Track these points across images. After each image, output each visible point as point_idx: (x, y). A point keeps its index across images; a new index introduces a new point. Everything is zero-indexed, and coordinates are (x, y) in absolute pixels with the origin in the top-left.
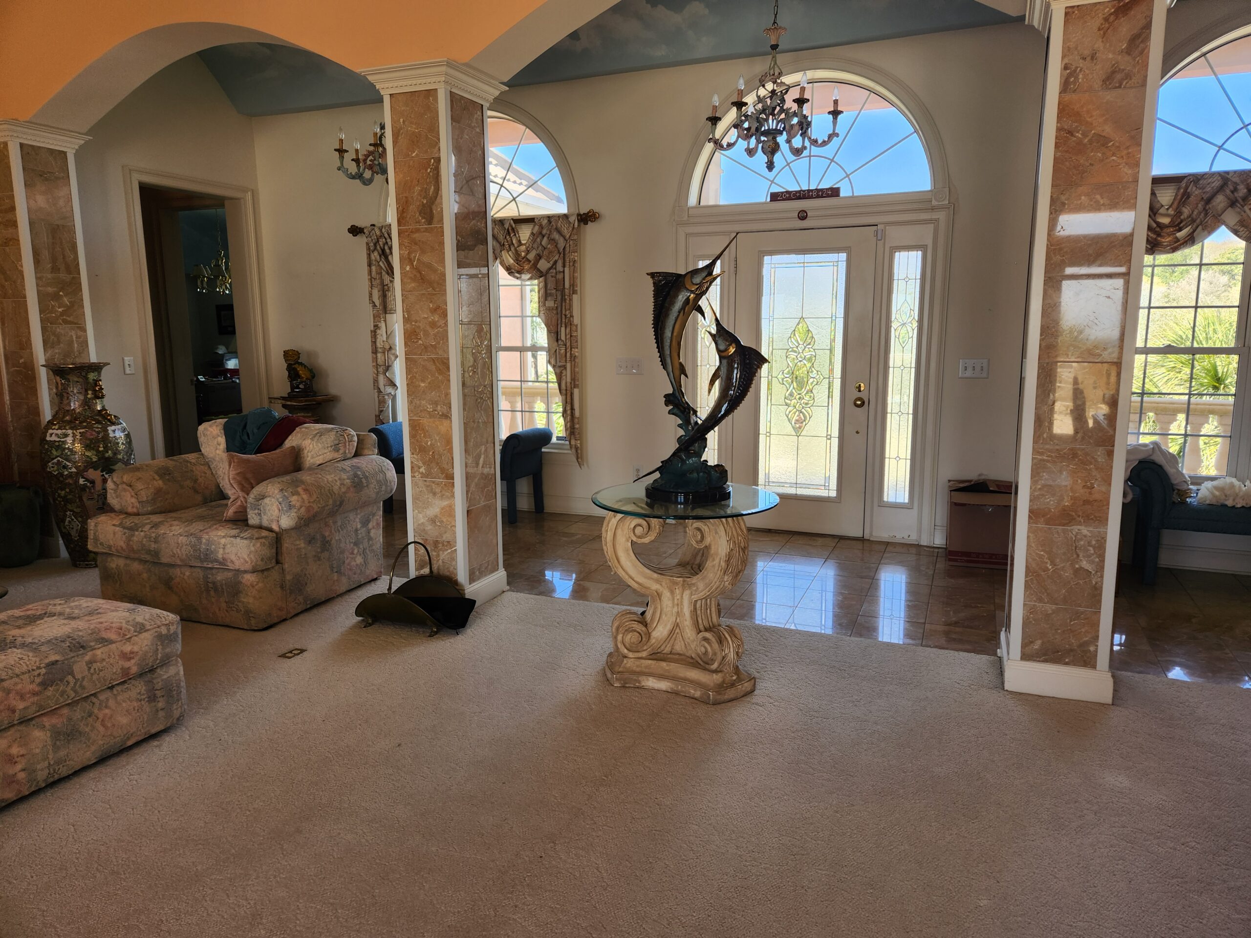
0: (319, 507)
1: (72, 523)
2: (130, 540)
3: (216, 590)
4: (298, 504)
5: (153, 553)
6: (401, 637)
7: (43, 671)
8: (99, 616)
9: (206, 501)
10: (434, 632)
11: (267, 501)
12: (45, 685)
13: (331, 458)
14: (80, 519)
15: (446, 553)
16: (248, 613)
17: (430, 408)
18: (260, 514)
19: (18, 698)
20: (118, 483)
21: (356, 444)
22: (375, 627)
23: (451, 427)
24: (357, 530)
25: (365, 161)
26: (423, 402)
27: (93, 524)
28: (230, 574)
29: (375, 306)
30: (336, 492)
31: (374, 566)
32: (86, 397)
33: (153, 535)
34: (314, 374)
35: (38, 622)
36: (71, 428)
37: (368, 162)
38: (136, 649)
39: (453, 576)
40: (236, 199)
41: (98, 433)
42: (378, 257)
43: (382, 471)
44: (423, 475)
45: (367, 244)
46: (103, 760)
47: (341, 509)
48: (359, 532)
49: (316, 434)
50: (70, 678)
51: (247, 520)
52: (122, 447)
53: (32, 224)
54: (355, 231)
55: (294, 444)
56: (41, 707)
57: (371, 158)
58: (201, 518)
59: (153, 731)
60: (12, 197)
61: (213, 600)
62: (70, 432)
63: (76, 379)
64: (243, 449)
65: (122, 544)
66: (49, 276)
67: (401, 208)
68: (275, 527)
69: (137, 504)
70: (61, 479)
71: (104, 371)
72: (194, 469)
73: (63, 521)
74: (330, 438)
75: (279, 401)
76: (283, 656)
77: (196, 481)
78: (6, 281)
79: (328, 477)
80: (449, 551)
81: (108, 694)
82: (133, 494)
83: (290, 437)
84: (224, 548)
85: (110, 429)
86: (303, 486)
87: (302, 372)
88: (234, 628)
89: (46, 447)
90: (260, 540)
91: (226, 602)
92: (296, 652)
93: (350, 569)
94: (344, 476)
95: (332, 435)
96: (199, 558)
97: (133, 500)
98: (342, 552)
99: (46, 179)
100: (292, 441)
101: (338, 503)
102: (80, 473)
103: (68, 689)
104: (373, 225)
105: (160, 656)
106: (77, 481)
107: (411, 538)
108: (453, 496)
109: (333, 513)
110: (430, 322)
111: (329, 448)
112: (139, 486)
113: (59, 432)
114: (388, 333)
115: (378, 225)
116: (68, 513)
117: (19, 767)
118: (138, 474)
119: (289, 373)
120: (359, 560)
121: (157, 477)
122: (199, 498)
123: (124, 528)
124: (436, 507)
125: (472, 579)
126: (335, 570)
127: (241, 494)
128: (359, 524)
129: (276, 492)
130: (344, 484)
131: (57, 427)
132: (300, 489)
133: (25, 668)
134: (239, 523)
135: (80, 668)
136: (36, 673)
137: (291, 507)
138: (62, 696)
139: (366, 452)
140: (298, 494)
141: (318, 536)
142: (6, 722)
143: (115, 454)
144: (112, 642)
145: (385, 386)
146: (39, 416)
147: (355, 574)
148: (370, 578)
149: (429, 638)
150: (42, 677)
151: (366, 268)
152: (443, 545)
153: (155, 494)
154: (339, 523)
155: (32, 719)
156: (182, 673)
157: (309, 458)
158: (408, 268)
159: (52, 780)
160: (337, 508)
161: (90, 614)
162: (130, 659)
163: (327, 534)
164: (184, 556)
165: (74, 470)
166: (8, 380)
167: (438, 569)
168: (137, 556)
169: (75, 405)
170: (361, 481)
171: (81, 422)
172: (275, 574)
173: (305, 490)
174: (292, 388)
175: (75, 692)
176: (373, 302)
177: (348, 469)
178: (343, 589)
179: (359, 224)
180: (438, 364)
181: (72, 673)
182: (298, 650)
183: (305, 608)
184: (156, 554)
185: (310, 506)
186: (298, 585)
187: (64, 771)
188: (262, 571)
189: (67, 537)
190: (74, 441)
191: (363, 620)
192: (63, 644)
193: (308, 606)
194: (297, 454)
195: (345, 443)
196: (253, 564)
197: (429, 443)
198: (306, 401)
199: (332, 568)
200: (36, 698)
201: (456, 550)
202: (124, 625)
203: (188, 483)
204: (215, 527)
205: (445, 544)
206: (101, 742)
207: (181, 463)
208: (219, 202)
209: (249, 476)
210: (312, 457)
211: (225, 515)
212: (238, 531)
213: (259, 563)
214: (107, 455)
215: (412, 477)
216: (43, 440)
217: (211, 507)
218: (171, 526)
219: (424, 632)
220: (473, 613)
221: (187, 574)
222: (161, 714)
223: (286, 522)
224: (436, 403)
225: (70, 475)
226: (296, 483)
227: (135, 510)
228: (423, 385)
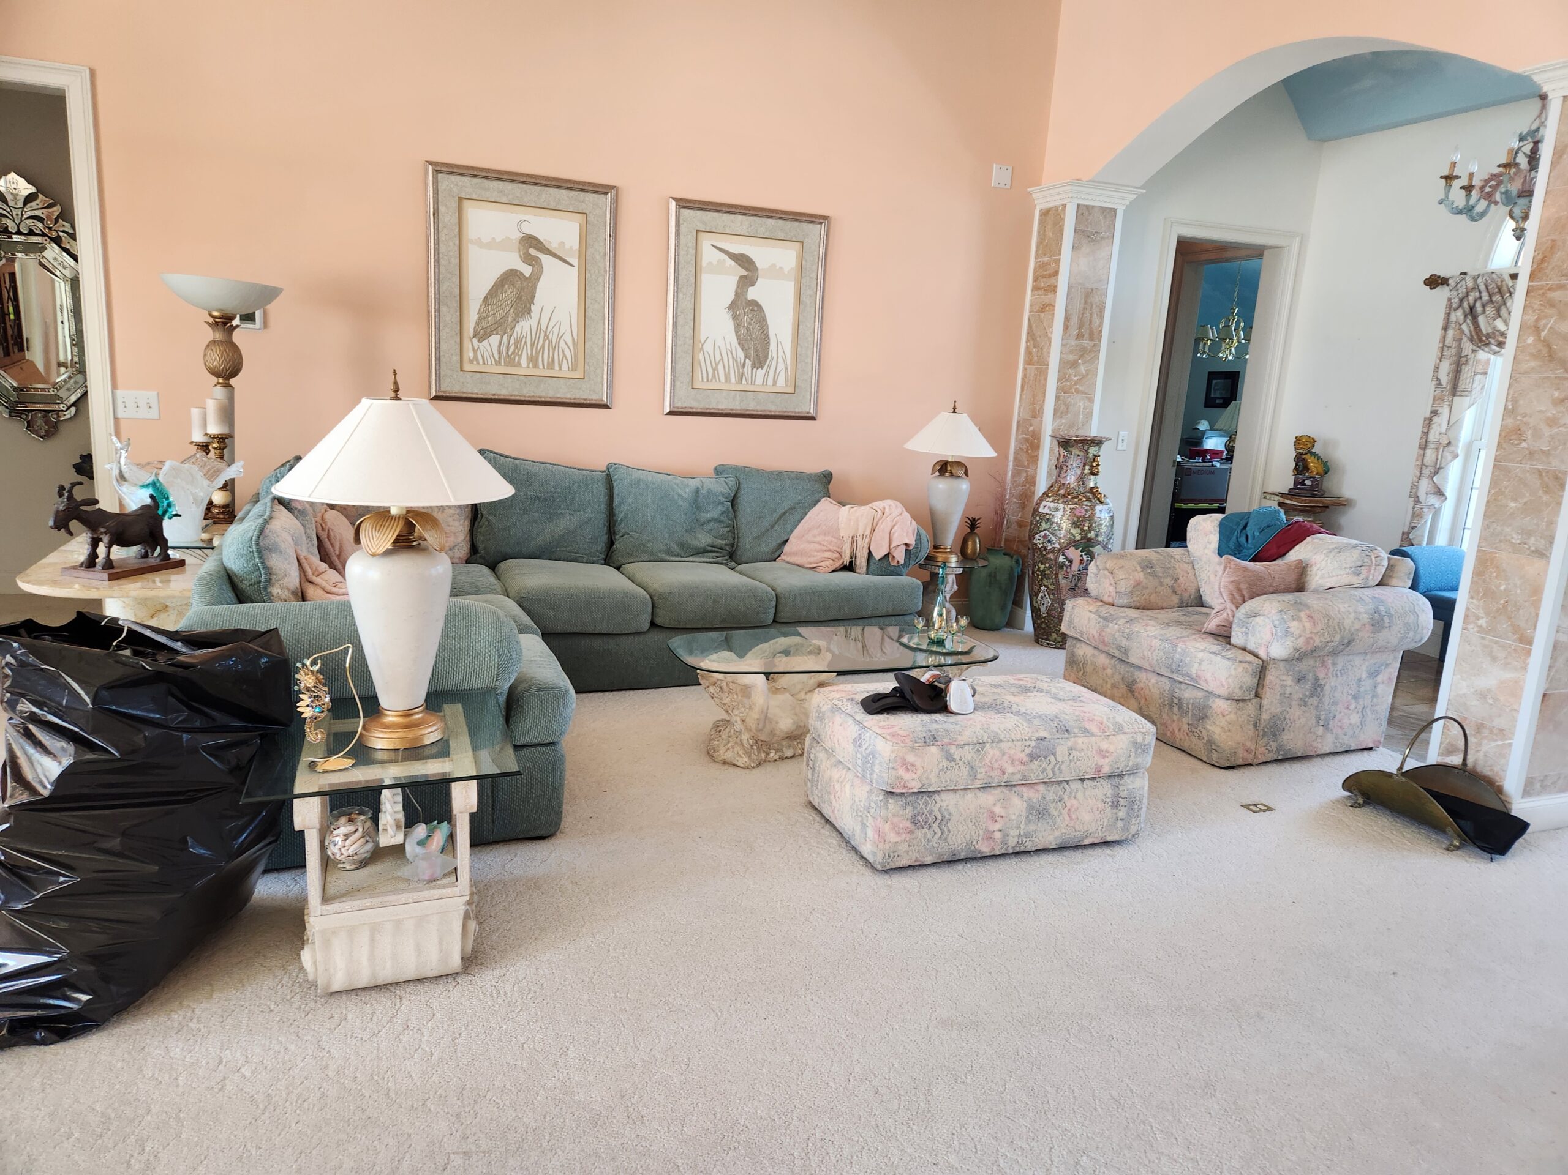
0: (1321, 642)
1: (1045, 601)
2: (1103, 630)
3: (1180, 707)
4: (1297, 633)
5: (1123, 650)
6: (1404, 836)
7: (1033, 744)
8: (1082, 704)
9: (1182, 605)
10: (1455, 846)
11: (1259, 620)
12: (1032, 757)
13: (1346, 582)
14: (1052, 597)
15: (1493, 744)
16: (1211, 744)
17: (1517, 539)
18: (1247, 634)
19: (1009, 762)
20: (1100, 567)
21: (1384, 570)
22: (1367, 810)
23: (1546, 571)
24: (1360, 680)
25: (1482, 188)
26: (1508, 530)
27: (1071, 606)
28: (1200, 694)
29: (1440, 384)
30: (1347, 627)
31: (1374, 729)
32: (1082, 473)
33: (1127, 631)
34: (1326, 469)
35: (1029, 694)
36: (1064, 503)
37: (1488, 189)
38: (1112, 749)
39: (1497, 779)
40: (1277, 247)
41: (1087, 511)
42: (1462, 318)
43: (1414, 612)
44: (1481, 630)
45: (1450, 299)
46: (1060, 849)
47: (1347, 650)
48: (1363, 683)
49: (1334, 549)
50: (1052, 758)
51: (1230, 637)
52: (1104, 529)
53: (1070, 288)
54: (1434, 282)
55: (1301, 557)
56: (1024, 777)
57: (1493, 183)
58: (1179, 623)
59: (1109, 839)
60: (1058, 262)
61: (1175, 718)
62: (1061, 506)
63: (1078, 453)
64: (1237, 551)
65: (1094, 632)
66: (1073, 343)
67: (1540, 257)
68: (1262, 654)
69: (1113, 594)
70: (1044, 553)
71: (1104, 447)
72: (1177, 566)
73: (1037, 595)
74: (1352, 558)
75: (1277, 498)
76: (1246, 806)
77: (1176, 580)
78: (1035, 347)
79: (1341, 606)
80: (1499, 743)
81: (1078, 785)
82: (1113, 582)
83: (1297, 547)
84: (1200, 664)
85: (1098, 508)
86: (1308, 612)
87: (1312, 464)
88: (1191, 755)
89: (1038, 518)
90: (1244, 665)
91: (1188, 724)
92: (1262, 807)
93: (1341, 727)
94: (1361, 609)
95: (1355, 554)
96: (1169, 667)
97: (1111, 589)
98: (1335, 703)
99: (1093, 240)
100: (1297, 554)
101: (1346, 641)
102: (1062, 550)
103: (1049, 768)
104: (1465, 274)
105: (1131, 763)
106: (1056, 558)
107: (1440, 711)
108: (1524, 668)
109: (1335, 653)
110: (1548, 418)
111: (1348, 570)
112: (1121, 575)
113: (1052, 505)
114: (1451, 424)
115: (1472, 272)
116: (1042, 588)
117: (997, 826)
118: (1121, 562)
119: (1297, 465)
120: (1355, 719)
121: (1139, 569)
122: (1175, 600)
123: (1099, 616)
124: (1493, 677)
125: (1527, 792)
126: (1322, 723)
127: (1230, 606)
128: (1364, 673)
129: (1273, 612)
130: (1359, 619)
131: (1051, 500)
132: (1302, 615)
133: (1019, 737)
134: (1220, 639)
135: (1061, 751)
136: (1027, 743)
137: (1287, 633)
138: (1042, 773)
139: (1394, 582)
140: (1299, 619)
141: (1310, 676)
142: (996, 781)
143: (1097, 535)
144: (1092, 735)
145: (1427, 494)
146: (1035, 485)
147: (1345, 735)
148: (1364, 746)
149: (1446, 852)
150: (1030, 749)
151: (1439, 333)
152: (1491, 732)
153: (1134, 587)
154: (1339, 667)
155: (1014, 785)
156: (1146, 788)
157: (1317, 578)
158: (1530, 340)
159: (1018, 849)
160: (1342, 647)
161: (1074, 699)
162: (1105, 757)
163: (1321, 676)
164: (1154, 661)
165: (1057, 546)
166: (1016, 447)
167: (1475, 762)
168: (1106, 649)
169: (1071, 479)
170: (1382, 620)
171: (1073, 498)
172: (1251, 708)
173: (1310, 617)
174: (1296, 483)
175: (1054, 773)
176: (1438, 379)
177: (1368, 600)
178: (1327, 749)
179: (1442, 273)
180: (1546, 479)
181: (1054, 754)
182: (1265, 806)
183: (1275, 758)
184: (1126, 652)
185: (1311, 638)
186: (1273, 729)
187: (1030, 846)
188: (1238, 700)
189: (1035, 611)
190: (1063, 516)
191: (1349, 797)
192: (1051, 723)
193: (1280, 757)
194: (1302, 570)
195: (1370, 566)
196: (1230, 690)
197: (1502, 588)
198: (1311, 502)
199: (1318, 719)
200: (1023, 767)
201: (1510, 745)
202: (1105, 721)
203: (1168, 581)
204: (1194, 637)
205: (1495, 731)
206: (1064, 831)
207: (1164, 557)
208: (1257, 252)
209: (1243, 586)
210: (1322, 577)
211: (1205, 626)
212: (1219, 647)
213: (1237, 690)
214: (1089, 535)
215: (1464, 629)
216: (1036, 511)
217: (1189, 612)
218: (1147, 625)
219: (1438, 841)
220: (1520, 840)
221: (1153, 681)
222: (1120, 824)
223: (1278, 650)
224: (1529, 534)
225: (1052, 551)
226: (1299, 606)
227: (1110, 600)
228: (1513, 505)
